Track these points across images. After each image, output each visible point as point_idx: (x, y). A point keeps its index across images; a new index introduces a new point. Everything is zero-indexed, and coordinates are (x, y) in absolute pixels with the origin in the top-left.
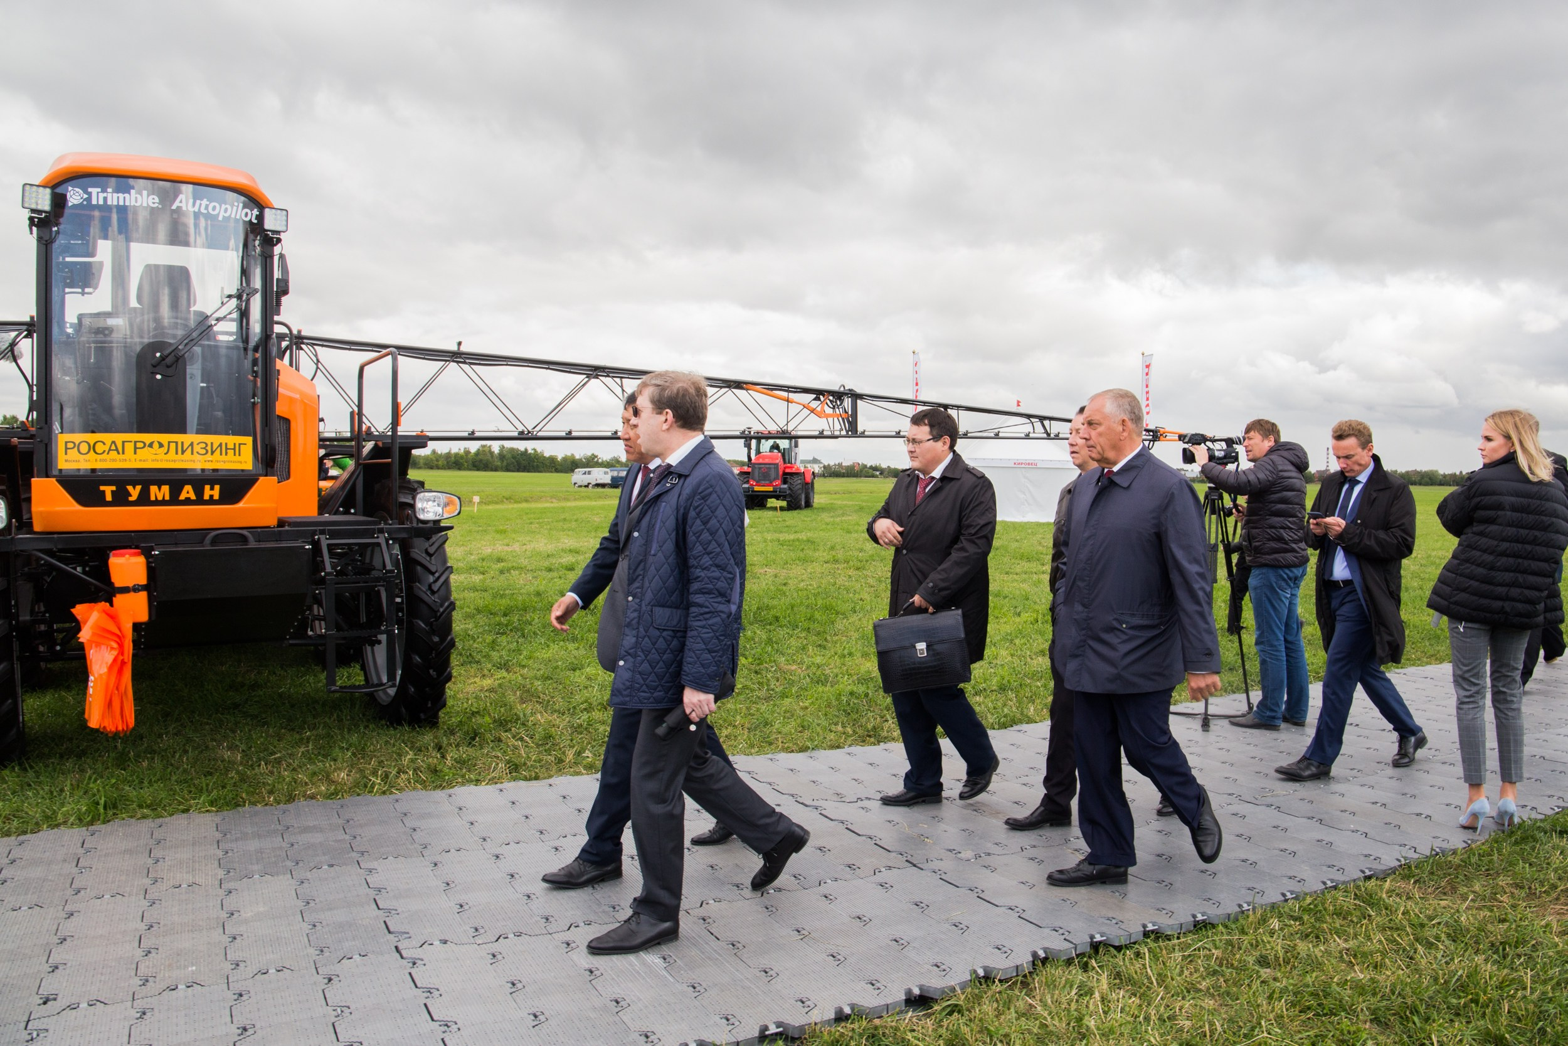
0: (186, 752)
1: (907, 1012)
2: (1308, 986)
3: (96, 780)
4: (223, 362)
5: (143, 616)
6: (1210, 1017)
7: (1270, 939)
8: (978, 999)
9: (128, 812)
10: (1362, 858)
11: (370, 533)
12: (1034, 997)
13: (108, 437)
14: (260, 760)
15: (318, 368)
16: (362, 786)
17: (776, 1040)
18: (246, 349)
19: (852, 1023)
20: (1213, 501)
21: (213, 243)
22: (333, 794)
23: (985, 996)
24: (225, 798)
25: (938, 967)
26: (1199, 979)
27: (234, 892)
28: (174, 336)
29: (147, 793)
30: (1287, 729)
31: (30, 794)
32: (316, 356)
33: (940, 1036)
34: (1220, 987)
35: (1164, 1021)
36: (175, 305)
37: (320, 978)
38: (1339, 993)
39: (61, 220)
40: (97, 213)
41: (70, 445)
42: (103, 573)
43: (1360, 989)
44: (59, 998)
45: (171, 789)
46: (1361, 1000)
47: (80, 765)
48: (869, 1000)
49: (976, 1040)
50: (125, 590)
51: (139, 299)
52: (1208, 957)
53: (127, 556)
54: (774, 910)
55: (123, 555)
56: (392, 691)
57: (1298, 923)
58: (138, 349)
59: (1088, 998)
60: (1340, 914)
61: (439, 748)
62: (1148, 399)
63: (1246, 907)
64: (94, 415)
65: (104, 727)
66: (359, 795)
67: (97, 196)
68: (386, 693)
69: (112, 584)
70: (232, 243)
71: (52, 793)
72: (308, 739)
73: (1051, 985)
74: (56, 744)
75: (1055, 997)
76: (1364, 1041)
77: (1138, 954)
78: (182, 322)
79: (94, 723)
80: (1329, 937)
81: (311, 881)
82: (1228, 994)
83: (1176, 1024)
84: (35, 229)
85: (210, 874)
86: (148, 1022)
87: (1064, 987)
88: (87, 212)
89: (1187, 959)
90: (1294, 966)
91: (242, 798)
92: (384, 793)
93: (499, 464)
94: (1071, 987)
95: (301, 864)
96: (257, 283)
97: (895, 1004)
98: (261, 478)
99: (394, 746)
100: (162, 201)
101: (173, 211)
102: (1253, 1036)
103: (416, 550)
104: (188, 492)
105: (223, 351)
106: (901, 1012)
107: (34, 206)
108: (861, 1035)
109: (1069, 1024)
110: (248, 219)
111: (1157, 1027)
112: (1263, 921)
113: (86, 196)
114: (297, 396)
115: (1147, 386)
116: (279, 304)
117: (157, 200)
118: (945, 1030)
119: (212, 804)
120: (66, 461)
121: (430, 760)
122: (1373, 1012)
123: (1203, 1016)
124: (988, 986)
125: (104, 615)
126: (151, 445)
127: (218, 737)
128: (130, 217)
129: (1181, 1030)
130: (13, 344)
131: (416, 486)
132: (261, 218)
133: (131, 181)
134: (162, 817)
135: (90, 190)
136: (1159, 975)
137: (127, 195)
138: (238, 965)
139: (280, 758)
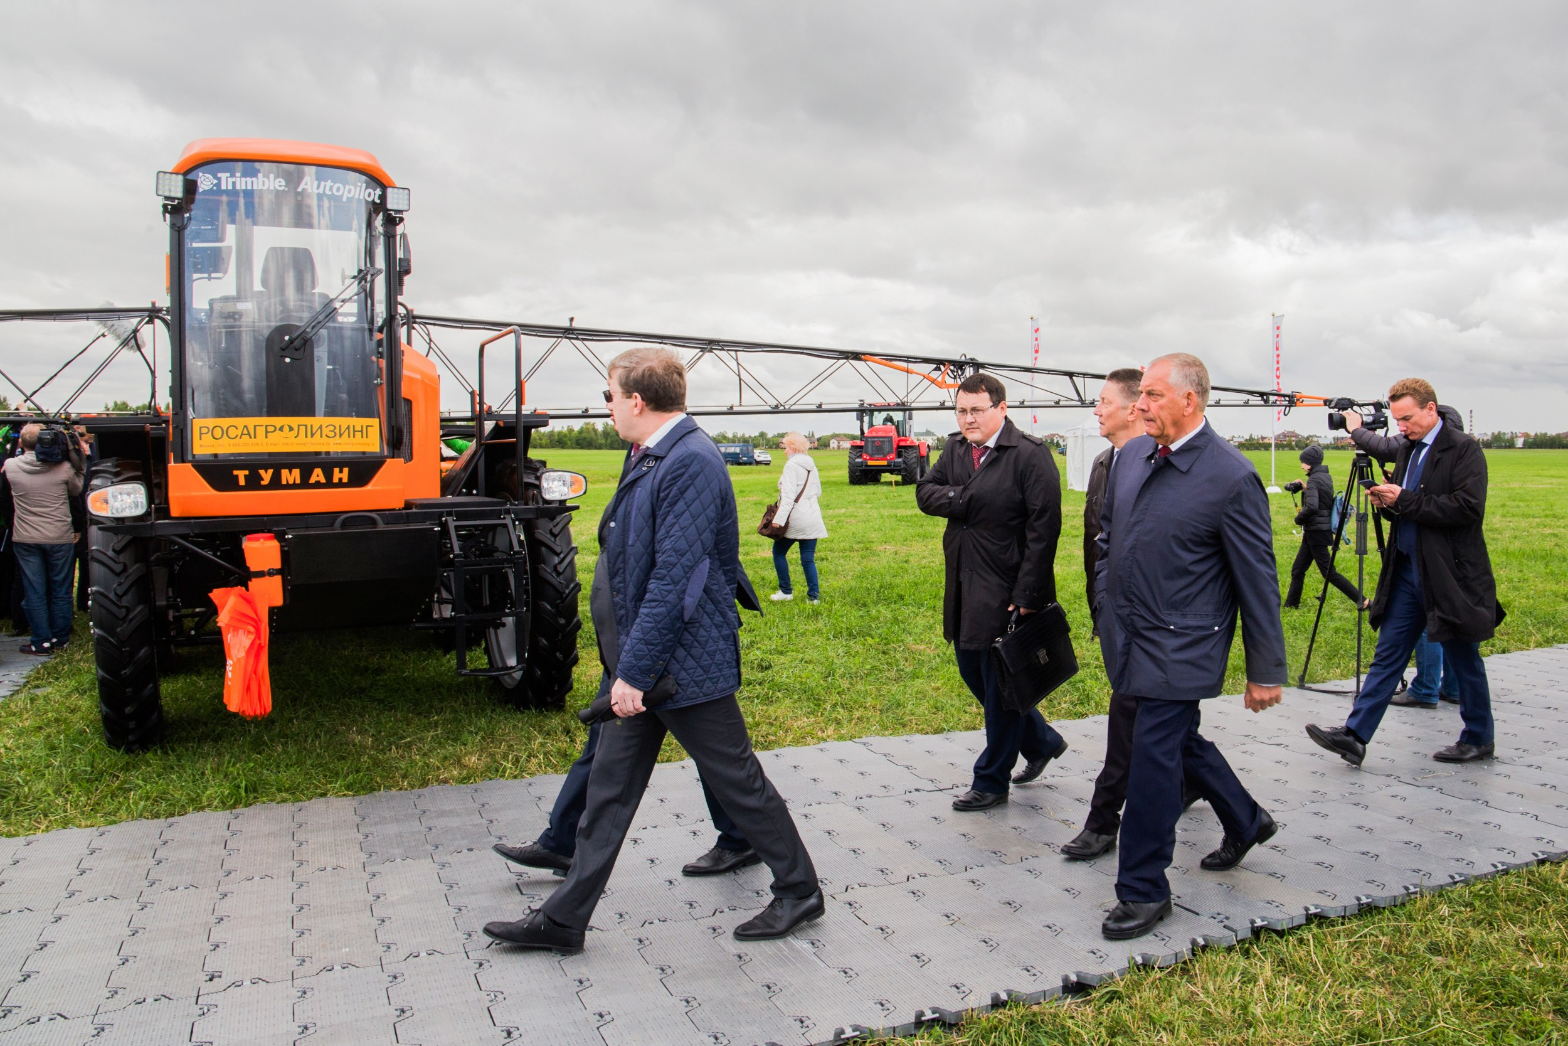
0: (318, 736)
1: (1066, 998)
2: (1484, 975)
3: (234, 765)
4: (347, 343)
5: (279, 601)
6: (1382, 1006)
7: (1440, 926)
8: (1137, 985)
9: (267, 796)
10: (1534, 841)
11: (497, 515)
12: (1195, 984)
13: (240, 422)
14: (391, 745)
15: (430, 348)
16: (494, 771)
17: (933, 1026)
18: (371, 331)
19: (1009, 1010)
20: (1362, 468)
21: (339, 224)
22: (465, 778)
23: (1145, 983)
24: (360, 783)
25: (1094, 953)
26: (1367, 967)
27: (378, 876)
28: (301, 319)
29: (284, 776)
30: (1444, 708)
31: (174, 777)
32: (428, 335)
33: (1101, 1023)
34: (1391, 975)
35: (1333, 1009)
36: (300, 287)
37: (470, 963)
38: (1518, 983)
39: (193, 206)
40: (224, 198)
41: (205, 430)
42: (238, 557)
43: (1540, 978)
44: (224, 975)
45: (307, 773)
46: (1542, 990)
47: (218, 749)
48: (1025, 986)
49: (1139, 1028)
50: (261, 574)
51: (265, 282)
52: (1376, 944)
53: (262, 540)
54: (922, 895)
55: (257, 539)
56: (518, 675)
57: (1468, 909)
58: (266, 333)
59: (1252, 985)
60: (1514, 900)
61: (567, 731)
62: (1278, 362)
63: (1412, 889)
64: (224, 399)
65: (243, 711)
66: (491, 779)
67: (226, 180)
68: (513, 678)
69: (248, 568)
70: (355, 223)
71: (194, 776)
72: (436, 724)
73: (1214, 972)
74: (193, 729)
75: (1218, 984)
76: (1549, 1033)
77: (1301, 941)
78: (308, 304)
79: (233, 707)
80: (1503, 924)
81: (452, 865)
82: (1399, 982)
83: (1346, 1013)
84: (168, 216)
85: (353, 857)
86: (309, 1000)
87: (1226, 974)
88: (215, 198)
89: (1352, 946)
90: (1467, 954)
91: (377, 782)
92: (515, 777)
93: (603, 441)
94: (1234, 974)
95: (441, 848)
96: (380, 263)
97: (1053, 991)
98: (389, 460)
99: (522, 730)
100: (287, 184)
101: (298, 193)
102: (1428, 1026)
103: (540, 531)
104: (318, 475)
105: (348, 333)
106: (1060, 999)
107: (167, 194)
108: (1020, 1022)
109: (1234, 1012)
110: (370, 199)
111: (1326, 1015)
112: (1432, 906)
113: (215, 182)
114: (419, 377)
115: (1277, 349)
116: (401, 284)
117: (283, 183)
118: (1105, 1017)
119: (349, 787)
120: (201, 446)
121: (560, 744)
122: (1556, 1002)
123: (1375, 1004)
124: (1147, 972)
125: (241, 599)
126: (281, 429)
127: (347, 721)
128: (256, 200)
129: (1351, 1019)
130: (135, 331)
131: (538, 465)
132: (383, 197)
133: (257, 165)
134: (301, 801)
135: (219, 175)
136: (1325, 962)
137: (254, 179)
138: (389, 948)
139: (410, 742)
